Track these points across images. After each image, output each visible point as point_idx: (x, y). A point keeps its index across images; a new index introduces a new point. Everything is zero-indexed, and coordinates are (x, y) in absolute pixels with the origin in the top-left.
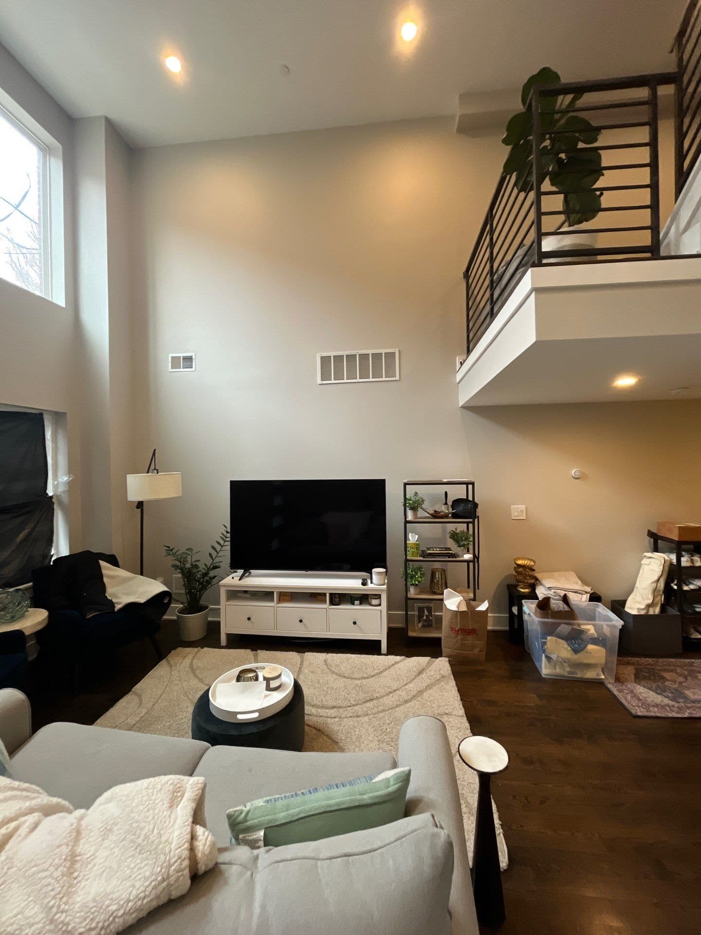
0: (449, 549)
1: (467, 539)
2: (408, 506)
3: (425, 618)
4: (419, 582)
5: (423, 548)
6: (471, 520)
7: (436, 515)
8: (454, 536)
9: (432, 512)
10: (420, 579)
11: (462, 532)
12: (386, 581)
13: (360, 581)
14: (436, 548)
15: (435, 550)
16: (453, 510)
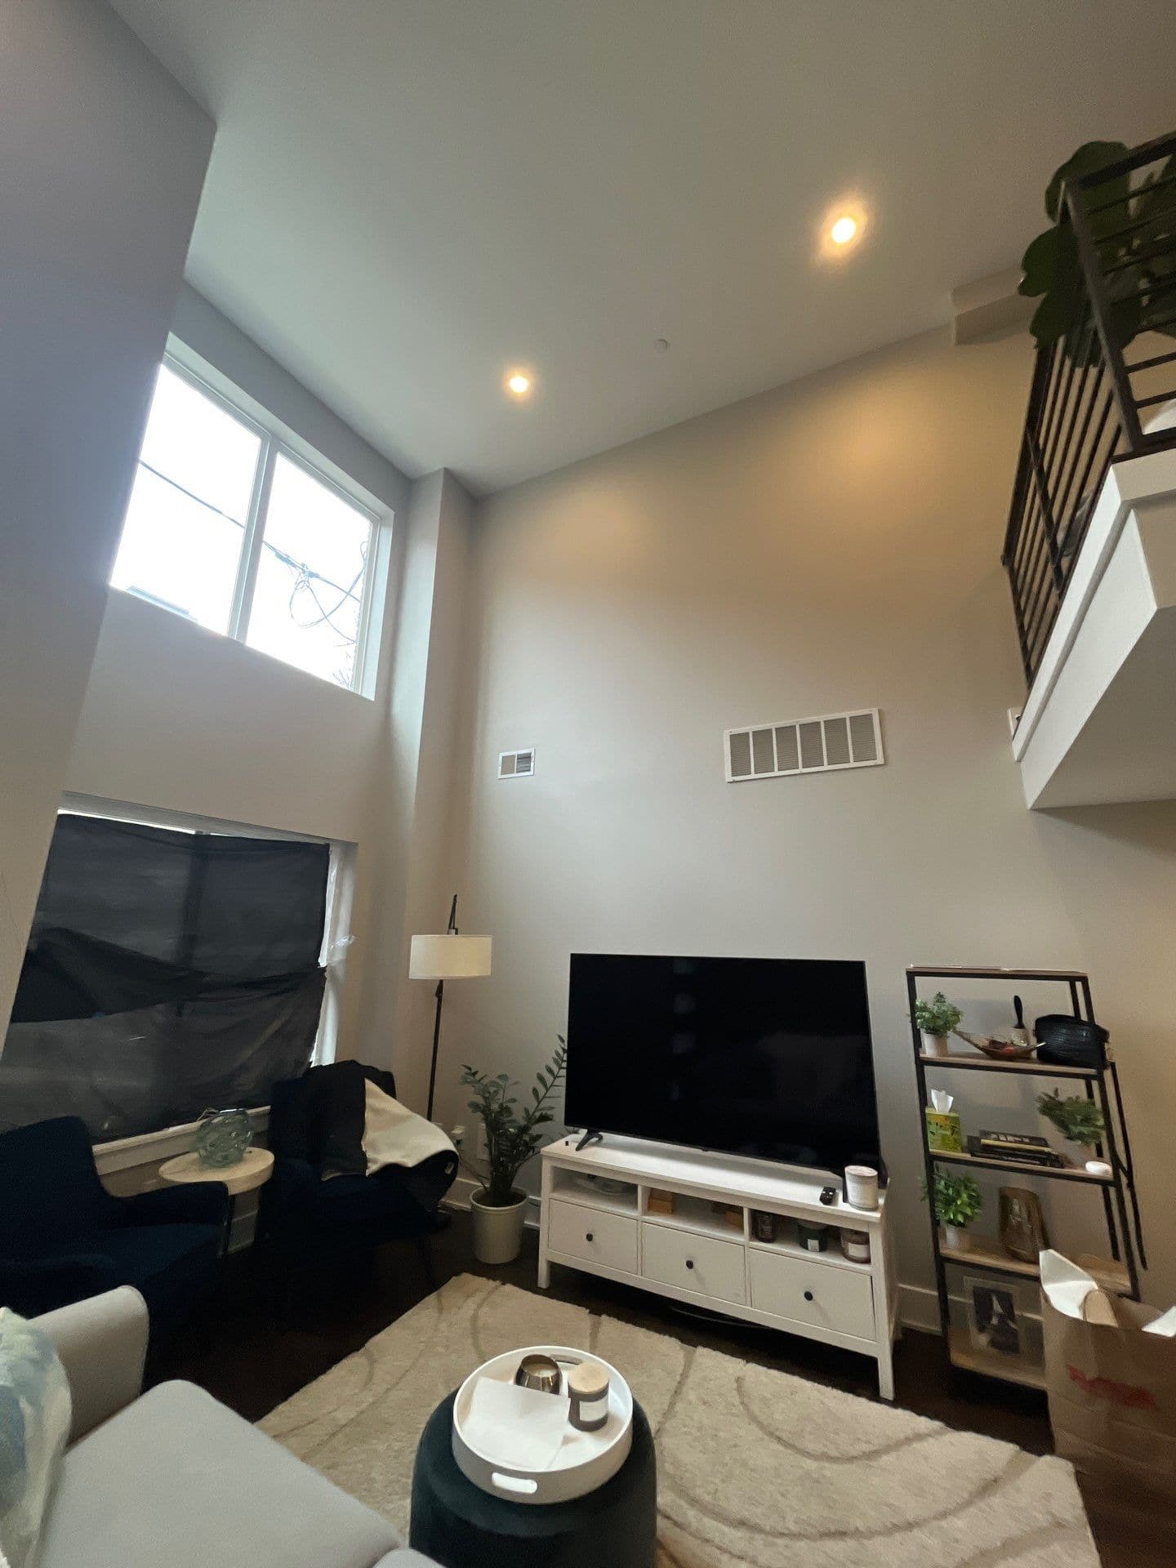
0: (1043, 1142)
1: (1087, 1120)
2: (922, 1023)
3: (995, 1321)
4: (966, 1216)
5: (969, 1130)
6: (1092, 1071)
7: (994, 1050)
8: (1052, 1108)
9: (985, 1043)
10: (968, 1211)
11: (1074, 1101)
12: (881, 1201)
13: (818, 1192)
14: (1005, 1135)
15: (1002, 1138)
16: (1039, 1041)
